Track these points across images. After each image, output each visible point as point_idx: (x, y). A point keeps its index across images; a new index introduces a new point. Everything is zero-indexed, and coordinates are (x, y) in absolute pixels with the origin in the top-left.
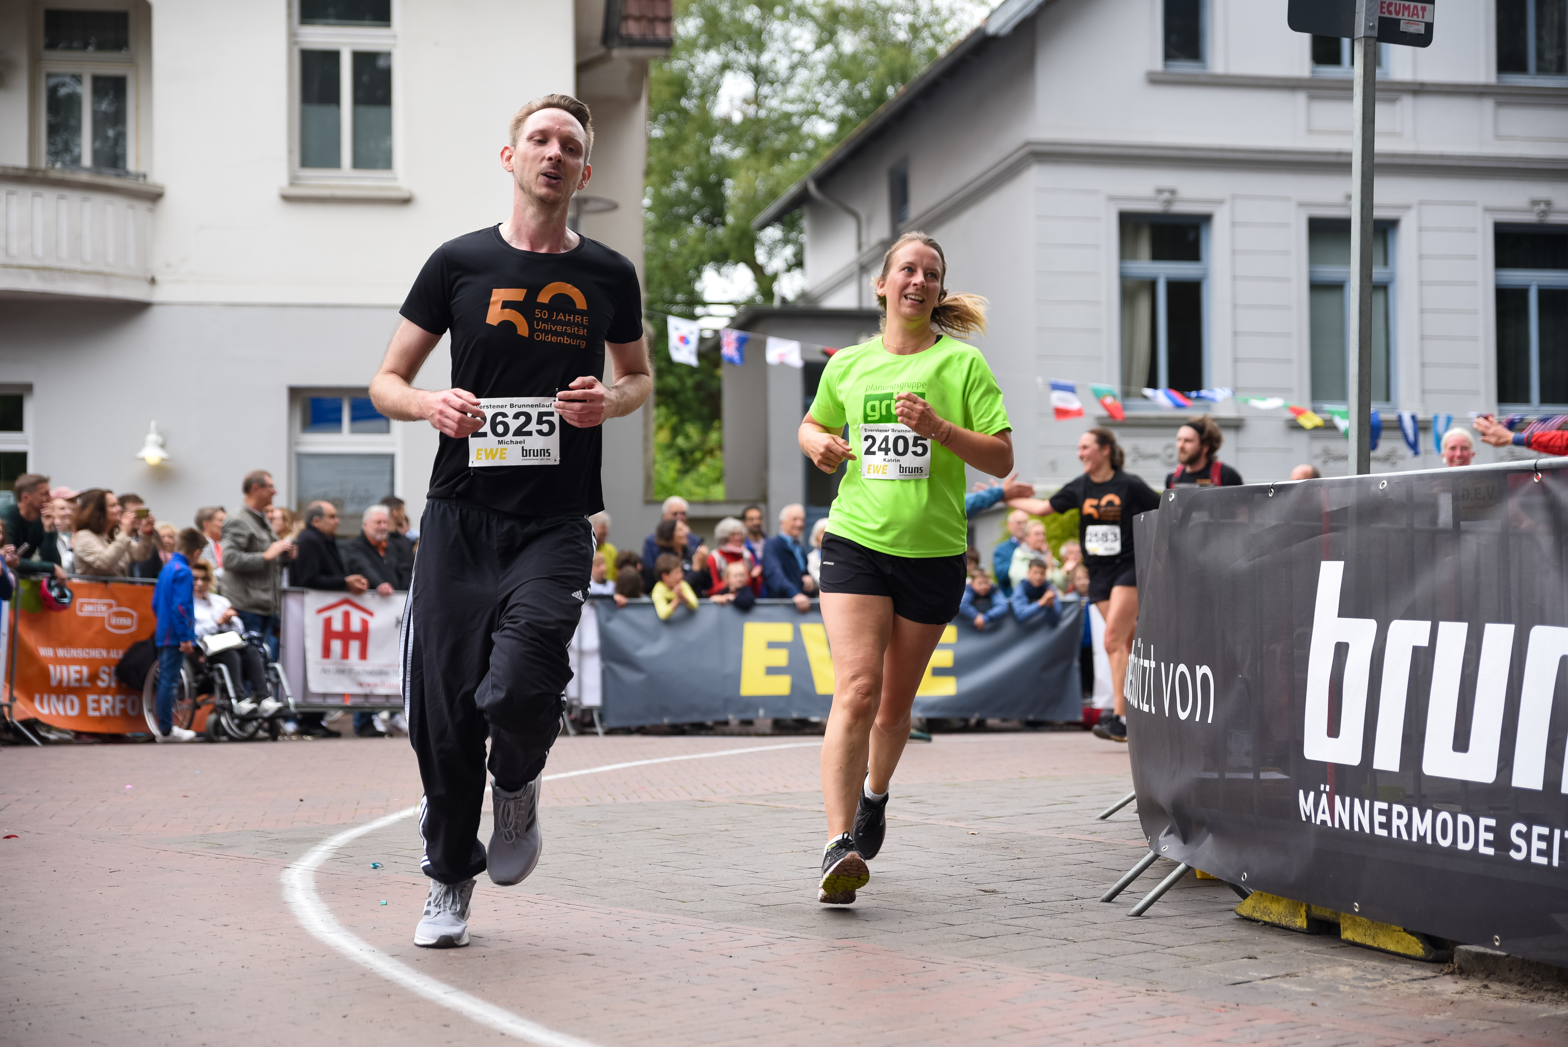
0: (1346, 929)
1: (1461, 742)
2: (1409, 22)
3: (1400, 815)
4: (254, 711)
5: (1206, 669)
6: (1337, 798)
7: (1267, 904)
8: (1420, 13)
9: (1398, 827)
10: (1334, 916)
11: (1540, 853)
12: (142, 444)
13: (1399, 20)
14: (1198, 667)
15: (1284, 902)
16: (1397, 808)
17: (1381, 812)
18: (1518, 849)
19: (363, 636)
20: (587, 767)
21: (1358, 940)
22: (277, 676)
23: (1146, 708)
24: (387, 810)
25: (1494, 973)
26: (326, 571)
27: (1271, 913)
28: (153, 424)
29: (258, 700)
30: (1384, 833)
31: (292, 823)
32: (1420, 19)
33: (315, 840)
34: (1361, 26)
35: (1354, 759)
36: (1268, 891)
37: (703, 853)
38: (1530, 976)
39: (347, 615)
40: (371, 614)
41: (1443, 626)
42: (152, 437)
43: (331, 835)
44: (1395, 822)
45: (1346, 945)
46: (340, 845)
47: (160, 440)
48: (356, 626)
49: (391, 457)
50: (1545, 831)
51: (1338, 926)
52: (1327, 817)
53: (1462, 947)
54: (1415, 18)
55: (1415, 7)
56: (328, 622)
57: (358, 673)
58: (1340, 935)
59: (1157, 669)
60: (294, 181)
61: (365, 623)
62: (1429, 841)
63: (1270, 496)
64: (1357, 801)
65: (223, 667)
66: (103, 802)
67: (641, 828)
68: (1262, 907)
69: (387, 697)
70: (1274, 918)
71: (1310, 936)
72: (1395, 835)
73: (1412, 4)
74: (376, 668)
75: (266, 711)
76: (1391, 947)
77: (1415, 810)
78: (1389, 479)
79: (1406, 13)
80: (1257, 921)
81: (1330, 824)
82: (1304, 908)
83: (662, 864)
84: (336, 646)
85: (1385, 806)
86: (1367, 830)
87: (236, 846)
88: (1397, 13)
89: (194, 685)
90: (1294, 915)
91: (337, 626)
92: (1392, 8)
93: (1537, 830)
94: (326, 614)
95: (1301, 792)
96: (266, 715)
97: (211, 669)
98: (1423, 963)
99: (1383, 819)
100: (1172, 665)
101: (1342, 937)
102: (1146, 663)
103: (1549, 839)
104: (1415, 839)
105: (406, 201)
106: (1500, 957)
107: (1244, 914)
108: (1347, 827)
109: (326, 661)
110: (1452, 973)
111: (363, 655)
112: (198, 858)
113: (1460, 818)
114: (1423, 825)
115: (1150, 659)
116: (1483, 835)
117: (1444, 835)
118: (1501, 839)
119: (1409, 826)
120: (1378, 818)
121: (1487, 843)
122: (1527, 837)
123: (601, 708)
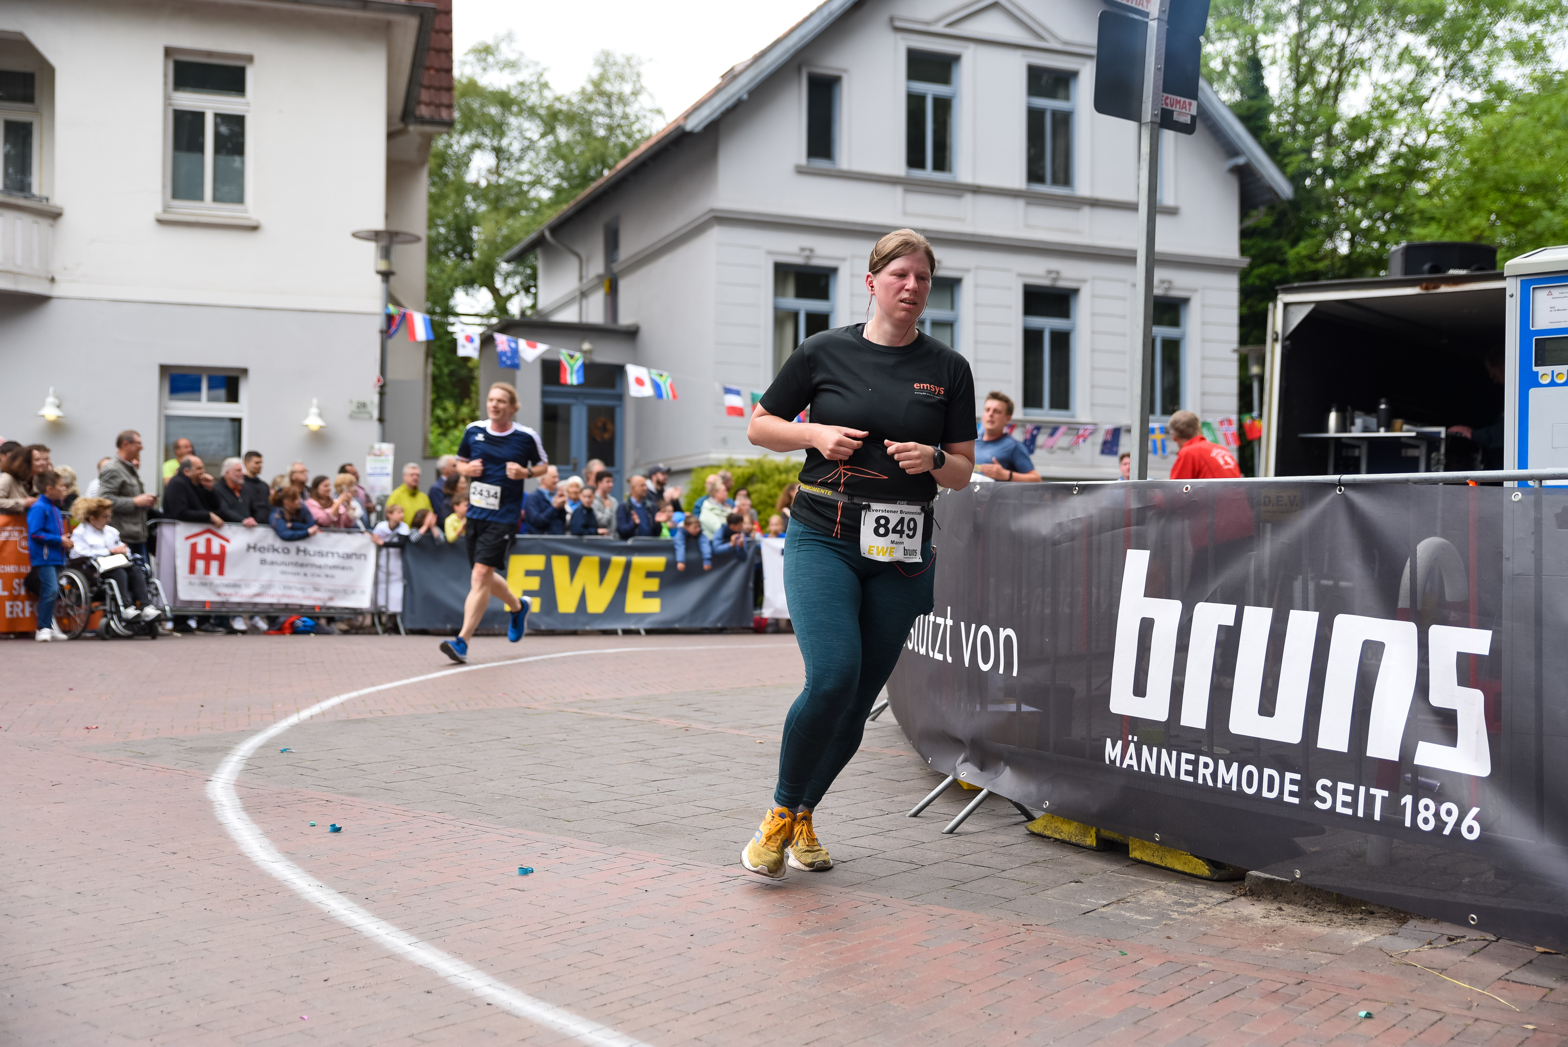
0: (1135, 850)
1: (1267, 707)
2: (1180, 113)
3: (1206, 765)
4: (138, 616)
5: (1010, 632)
6: (1145, 748)
7: (1059, 824)
8: (1188, 107)
9: (1204, 775)
10: (1122, 838)
11: (1345, 804)
12: (43, 405)
13: (1172, 112)
14: (1001, 629)
15: (1076, 823)
16: (1203, 759)
17: (1188, 762)
18: (1324, 801)
19: (221, 558)
20: (422, 674)
21: (1146, 859)
22: (157, 589)
23: (939, 657)
24: (276, 717)
25: (1281, 896)
26: (193, 507)
27: (1062, 832)
28: (51, 390)
29: (140, 608)
30: (1190, 779)
31: (199, 729)
32: (1187, 112)
33: (224, 749)
34: (1148, 113)
35: (1162, 715)
36: (1059, 815)
37: (556, 764)
38: (1313, 899)
39: (209, 542)
40: (227, 541)
41: (1248, 610)
42: (51, 400)
43: (237, 743)
44: (1201, 770)
45: (1135, 863)
46: (248, 755)
47: (57, 402)
48: (216, 550)
49: (239, 420)
50: (1351, 787)
51: (1127, 846)
52: (1134, 762)
53: (1251, 873)
54: (1184, 110)
55: (1184, 102)
56: (194, 547)
57: (217, 586)
58: (1128, 854)
59: (955, 629)
60: (166, 209)
61: (223, 548)
62: (1234, 788)
63: (1075, 493)
64: (1164, 751)
65: (113, 582)
66: (31, 705)
67: (494, 738)
68: (1053, 826)
69: (239, 604)
70: (1065, 836)
71: (1099, 853)
72: (1200, 781)
73: (1182, 99)
74: (231, 582)
75: (148, 616)
76: (1178, 867)
77: (1221, 763)
79: (1178, 106)
80: (1049, 838)
81: (1136, 768)
82: (1094, 830)
83: (530, 777)
84: (200, 564)
85: (1192, 757)
86: (1173, 775)
87: (157, 756)
88: (1172, 106)
89: (90, 595)
90: (1085, 836)
91: (201, 549)
92: (1168, 101)
93: (1341, 786)
94: (193, 540)
95: (1109, 741)
96: (147, 619)
97: (103, 583)
98: (1209, 882)
99: (1190, 768)
100: (973, 626)
101: (1131, 856)
102: (940, 620)
103: (1355, 794)
104: (1220, 785)
105: (255, 228)
106: (1287, 882)
107: (1036, 831)
108: (1153, 771)
109: (192, 576)
110: (1245, 895)
111: (221, 572)
112: (126, 769)
113: (1267, 772)
114: (1228, 775)
115: (946, 618)
116: (1288, 787)
117: (1250, 785)
118: (1307, 791)
119: (1214, 775)
120: (1184, 767)
121: (1292, 794)
122: (1333, 791)
123: (403, 614)
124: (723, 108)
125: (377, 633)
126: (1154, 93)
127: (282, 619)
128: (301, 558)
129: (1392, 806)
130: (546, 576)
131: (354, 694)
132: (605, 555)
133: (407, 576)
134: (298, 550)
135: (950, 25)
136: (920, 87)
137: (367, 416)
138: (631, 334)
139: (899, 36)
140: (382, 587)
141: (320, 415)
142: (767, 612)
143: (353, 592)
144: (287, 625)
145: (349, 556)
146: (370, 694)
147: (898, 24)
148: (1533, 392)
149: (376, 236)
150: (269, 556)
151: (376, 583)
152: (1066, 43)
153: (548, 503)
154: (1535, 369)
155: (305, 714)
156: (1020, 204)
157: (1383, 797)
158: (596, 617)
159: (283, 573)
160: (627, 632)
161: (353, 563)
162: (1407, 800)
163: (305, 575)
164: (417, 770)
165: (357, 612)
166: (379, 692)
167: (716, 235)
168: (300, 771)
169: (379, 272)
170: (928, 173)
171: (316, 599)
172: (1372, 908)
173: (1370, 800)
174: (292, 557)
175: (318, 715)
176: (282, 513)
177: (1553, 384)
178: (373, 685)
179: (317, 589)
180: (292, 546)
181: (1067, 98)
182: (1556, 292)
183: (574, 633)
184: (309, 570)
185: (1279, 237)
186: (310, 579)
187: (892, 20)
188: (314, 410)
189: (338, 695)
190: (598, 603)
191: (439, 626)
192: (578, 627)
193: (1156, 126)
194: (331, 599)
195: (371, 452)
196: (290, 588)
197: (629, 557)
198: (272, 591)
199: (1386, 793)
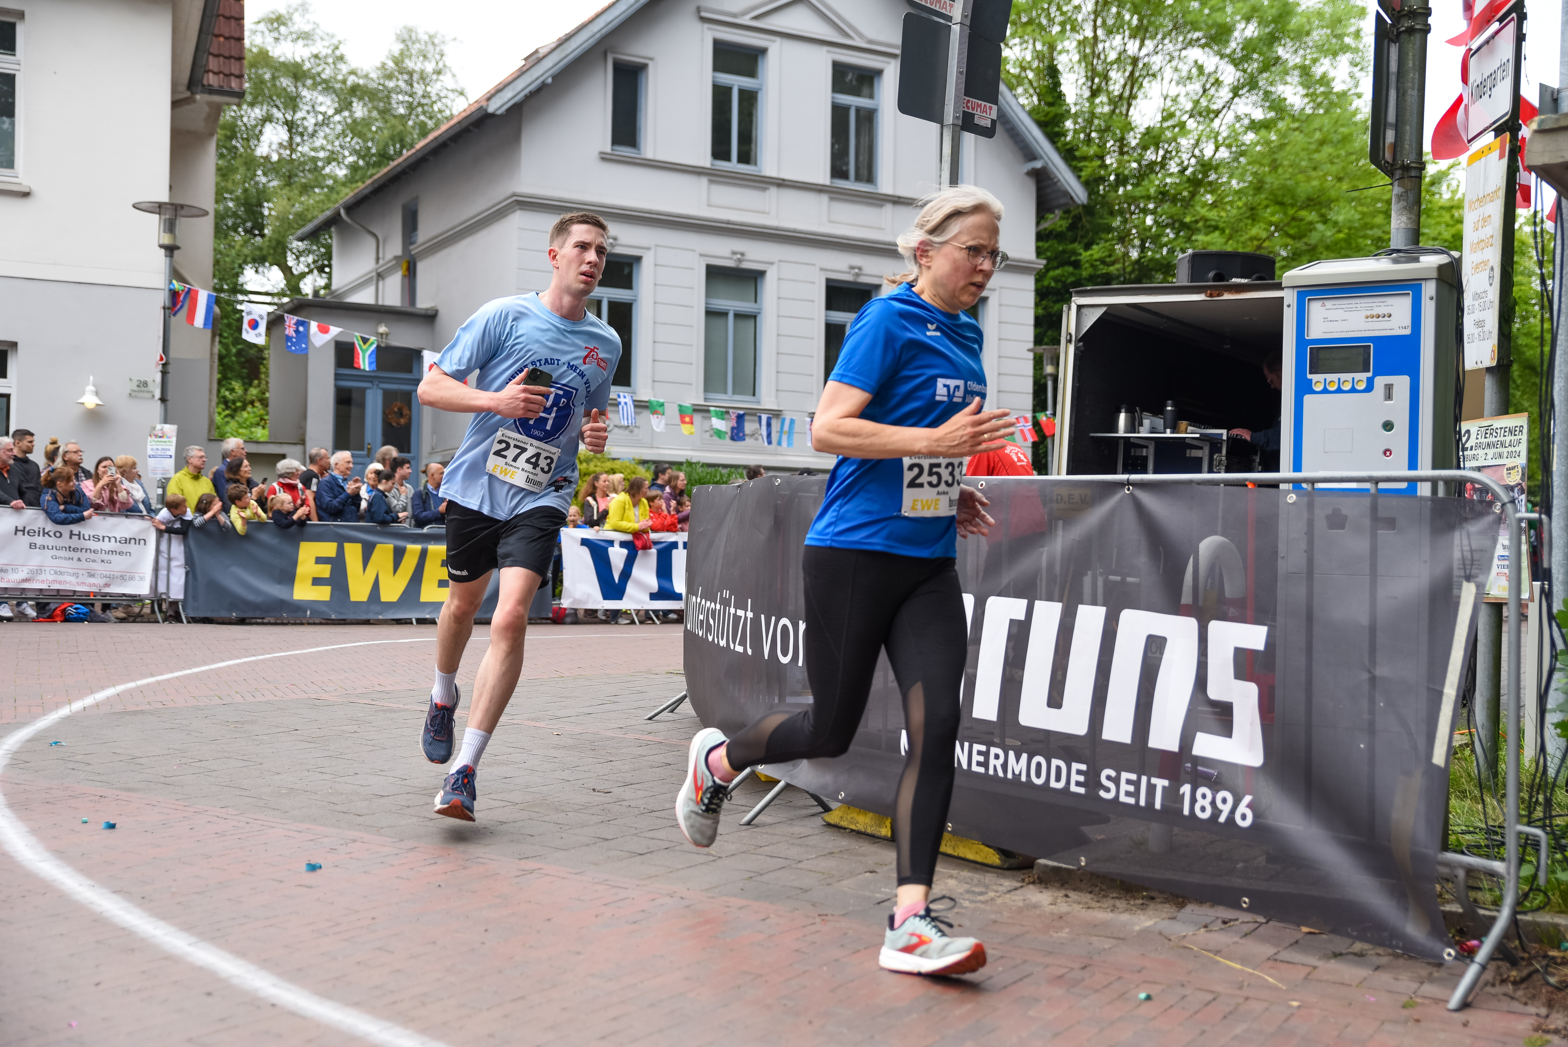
1: (1055, 699)
2: (981, 117)
3: (997, 757)
7: (855, 815)
8: (988, 111)
9: (995, 766)
11: (1128, 794)
13: (973, 115)
15: (871, 814)
16: (994, 750)
17: (980, 753)
18: (1108, 790)
20: (206, 664)
23: (739, 649)
24: (45, 710)
25: (1067, 883)
27: (857, 823)
30: (981, 770)
32: (988, 116)
34: (950, 115)
36: (855, 806)
37: (347, 757)
38: (1097, 886)
41: (1039, 604)
44: (992, 761)
49: (7, 397)
50: (1133, 777)
53: (1039, 861)
54: (984, 114)
55: (985, 106)
59: (756, 621)
62: (1024, 778)
67: (282, 730)
68: (848, 817)
70: (860, 827)
72: (991, 772)
73: (983, 103)
76: (970, 856)
77: (1011, 754)
78: (987, 481)
79: (979, 110)
80: (845, 829)
83: (318, 770)
85: (983, 748)
86: (965, 766)
88: (973, 109)
90: (880, 826)
92: (970, 105)
93: (1125, 776)
98: (999, 871)
99: (981, 759)
100: (773, 618)
102: (741, 613)
103: (1137, 784)
104: (1010, 776)
105: (26, 195)
106: (1073, 870)
107: (832, 822)
110: (1033, 883)
113: (1055, 762)
114: (1018, 766)
115: (746, 610)
116: (1075, 777)
117: (1038, 775)
118: (1092, 781)
119: (1005, 766)
120: (976, 758)
121: (1078, 784)
122: (1116, 781)
123: (185, 601)
124: (527, 91)
125: (157, 622)
126: (956, 96)
127: (52, 606)
128: (75, 542)
129: (1172, 795)
130: (338, 564)
131: (132, 685)
132: (400, 543)
133: (189, 562)
134: (71, 534)
135: (756, 18)
136: (726, 79)
137: (150, 395)
138: (430, 318)
139: (706, 26)
140: (163, 573)
141: (97, 394)
142: (566, 603)
143: (132, 578)
144: (58, 612)
145: (127, 541)
146: (148, 684)
147: (704, 14)
148: (1308, 399)
149: (159, 208)
150: (39, 540)
151: (156, 570)
152: (871, 42)
153: (342, 488)
154: (1309, 376)
155: (77, 706)
156: (824, 198)
157: (1164, 788)
158: (390, 605)
159: (55, 557)
160: (421, 621)
161: (132, 547)
162: (1186, 789)
163: (79, 560)
164: (198, 764)
165: (136, 599)
166: (158, 682)
167: (518, 219)
168: (71, 765)
169: (161, 246)
170: (733, 165)
171: (90, 585)
172: (1153, 894)
173: (1151, 789)
174: (65, 541)
175: (91, 707)
176: (54, 495)
177: (1325, 391)
178: (152, 676)
179: (92, 575)
180: (65, 529)
181: (871, 96)
182: (1329, 304)
183: (367, 622)
184: (83, 555)
185: (1073, 241)
186: (84, 564)
187: (698, 10)
188: (90, 388)
189: (114, 686)
190: (392, 591)
191: (224, 614)
192: (371, 616)
193: (958, 129)
194: (107, 585)
195: (152, 433)
196: (61, 573)
197: (425, 546)
198: (42, 577)
199: (1166, 783)
